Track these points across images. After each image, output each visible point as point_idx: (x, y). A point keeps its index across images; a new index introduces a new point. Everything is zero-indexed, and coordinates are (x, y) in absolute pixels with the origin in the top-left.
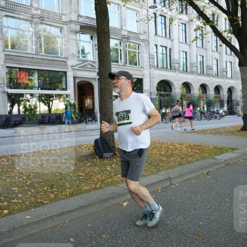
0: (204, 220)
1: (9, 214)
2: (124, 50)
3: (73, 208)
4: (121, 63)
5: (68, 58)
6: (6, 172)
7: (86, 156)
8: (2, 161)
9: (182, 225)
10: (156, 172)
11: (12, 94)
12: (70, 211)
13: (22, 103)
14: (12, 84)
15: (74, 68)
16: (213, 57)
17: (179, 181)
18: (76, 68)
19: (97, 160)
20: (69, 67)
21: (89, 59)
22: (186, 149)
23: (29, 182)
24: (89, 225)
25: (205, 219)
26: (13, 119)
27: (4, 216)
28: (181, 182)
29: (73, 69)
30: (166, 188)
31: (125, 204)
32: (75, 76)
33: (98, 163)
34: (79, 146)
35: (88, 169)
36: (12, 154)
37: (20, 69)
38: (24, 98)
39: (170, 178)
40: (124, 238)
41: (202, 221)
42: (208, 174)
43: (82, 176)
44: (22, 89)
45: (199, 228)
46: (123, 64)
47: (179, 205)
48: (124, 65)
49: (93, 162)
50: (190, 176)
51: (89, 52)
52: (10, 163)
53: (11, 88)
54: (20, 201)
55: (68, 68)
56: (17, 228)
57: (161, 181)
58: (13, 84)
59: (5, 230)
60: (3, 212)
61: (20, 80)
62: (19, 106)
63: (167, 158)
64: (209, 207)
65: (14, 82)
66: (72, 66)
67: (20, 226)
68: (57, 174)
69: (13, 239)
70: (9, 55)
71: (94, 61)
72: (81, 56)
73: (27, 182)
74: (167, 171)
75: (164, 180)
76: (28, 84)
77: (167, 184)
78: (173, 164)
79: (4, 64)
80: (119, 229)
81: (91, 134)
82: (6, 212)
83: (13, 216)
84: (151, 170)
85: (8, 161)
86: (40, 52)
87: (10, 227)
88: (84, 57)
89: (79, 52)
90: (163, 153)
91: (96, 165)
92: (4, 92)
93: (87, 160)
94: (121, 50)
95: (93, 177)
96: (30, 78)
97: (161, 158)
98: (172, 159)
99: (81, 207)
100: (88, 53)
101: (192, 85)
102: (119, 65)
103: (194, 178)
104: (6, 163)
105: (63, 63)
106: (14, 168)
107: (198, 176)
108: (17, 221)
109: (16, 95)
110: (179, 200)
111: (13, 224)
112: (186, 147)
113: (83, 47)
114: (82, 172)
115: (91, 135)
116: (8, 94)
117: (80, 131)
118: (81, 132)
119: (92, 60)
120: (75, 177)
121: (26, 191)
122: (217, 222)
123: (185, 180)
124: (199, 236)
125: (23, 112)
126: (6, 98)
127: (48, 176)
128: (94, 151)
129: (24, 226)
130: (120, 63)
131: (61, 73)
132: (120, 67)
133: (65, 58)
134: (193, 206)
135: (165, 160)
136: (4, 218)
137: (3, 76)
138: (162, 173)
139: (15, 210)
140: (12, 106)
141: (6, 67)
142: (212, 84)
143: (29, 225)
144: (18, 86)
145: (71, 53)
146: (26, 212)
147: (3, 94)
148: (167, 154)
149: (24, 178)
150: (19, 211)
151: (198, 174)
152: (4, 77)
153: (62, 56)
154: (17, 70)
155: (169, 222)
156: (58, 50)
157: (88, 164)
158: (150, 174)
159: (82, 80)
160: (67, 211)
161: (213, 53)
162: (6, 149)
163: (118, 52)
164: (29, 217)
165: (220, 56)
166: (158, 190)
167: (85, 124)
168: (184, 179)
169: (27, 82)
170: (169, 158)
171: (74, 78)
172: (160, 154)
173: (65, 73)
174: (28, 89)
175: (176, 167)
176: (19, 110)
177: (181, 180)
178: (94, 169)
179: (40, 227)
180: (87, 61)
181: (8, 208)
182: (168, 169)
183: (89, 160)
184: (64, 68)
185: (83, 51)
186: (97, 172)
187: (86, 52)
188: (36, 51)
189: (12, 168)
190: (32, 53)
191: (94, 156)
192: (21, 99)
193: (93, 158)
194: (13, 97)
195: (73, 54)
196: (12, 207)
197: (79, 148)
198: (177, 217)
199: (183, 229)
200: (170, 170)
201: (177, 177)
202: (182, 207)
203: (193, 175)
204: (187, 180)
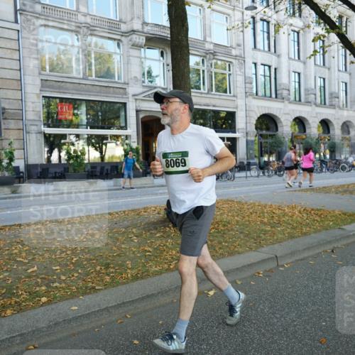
0: (328, 319)
1: (49, 302)
2: (208, 72)
3: (138, 297)
4: (204, 89)
5: (128, 84)
7: (154, 223)
9: (295, 326)
10: (257, 248)
11: (50, 135)
12: (133, 301)
13: (65, 147)
14: (50, 120)
15: (136, 97)
16: (340, 80)
17: (290, 261)
18: (140, 97)
19: (170, 228)
20: (130, 96)
21: (158, 85)
22: (301, 215)
23: (75, 259)
24: (161, 322)
25: (330, 317)
26: (52, 170)
27: (42, 306)
28: (292, 262)
29: (136, 99)
30: (271, 271)
31: (211, 293)
32: (139, 109)
33: (172, 233)
34: (144, 208)
35: (158, 242)
37: (62, 100)
38: (68, 140)
39: (276, 256)
40: (211, 342)
41: (325, 321)
42: (333, 251)
43: (149, 251)
44: (63, 127)
45: (321, 331)
46: (206, 91)
47: (290, 297)
48: (208, 93)
49: (164, 232)
50: (306, 255)
51: (157, 74)
53: (49, 127)
54: (63, 285)
55: (128, 98)
56: (60, 323)
57: (264, 261)
58: (52, 121)
59: (44, 326)
60: (40, 300)
61: (61, 115)
62: (60, 152)
63: (272, 227)
65: (53, 117)
66: (134, 95)
67: (64, 320)
68: (115, 248)
69: (54, 338)
70: (47, 80)
71: (166, 87)
72: (146, 81)
73: (72, 259)
74: (272, 246)
75: (268, 259)
76: (72, 121)
77: (272, 265)
78: (280, 236)
79: (40, 94)
80: (202, 328)
81: (160, 191)
82: (44, 299)
83: (53, 306)
84: (248, 244)
86: (89, 76)
87: (51, 322)
88: (151, 82)
89: (144, 74)
90: (266, 220)
91: (168, 236)
92: (40, 133)
93: (157, 229)
94: (203, 71)
95: (165, 253)
96: (76, 112)
97: (264, 227)
98: (279, 229)
99: (148, 296)
100: (157, 76)
101: (307, 120)
102: (202, 93)
103: (312, 256)
105: (121, 91)
107: (318, 254)
108: (59, 314)
109: (56, 136)
110: (291, 290)
111: (55, 317)
112: (300, 212)
113: (150, 68)
114: (149, 247)
115: (161, 194)
116: (45, 134)
117: (144, 187)
118: (146, 189)
119: (163, 86)
120: (139, 252)
121: (71, 271)
123: (298, 260)
124: (321, 343)
125: (66, 160)
126: (42, 140)
127: (102, 251)
128: (166, 216)
129: (70, 321)
130: (202, 90)
131: (118, 105)
132: (203, 95)
133: (125, 83)
134: (312, 298)
135: (269, 231)
136: (42, 308)
137: (38, 109)
138: (265, 249)
139: (56, 297)
140: (50, 152)
141: (43, 97)
142: (338, 119)
143: (76, 319)
144: (58, 123)
145: (133, 76)
146: (71, 301)
147: (38, 135)
148: (272, 221)
149: (69, 252)
150: (63, 299)
151: (317, 251)
152: (40, 112)
153: (120, 81)
154: (58, 101)
155: (276, 321)
156: (114, 71)
157: (158, 235)
158: (247, 251)
159: (148, 114)
160: (130, 302)
161: (340, 73)
163: (199, 74)
164: (76, 308)
165: (350, 78)
166: (259, 273)
167: (152, 178)
168: (297, 258)
169: (70, 117)
170: (274, 227)
171: (137, 111)
172: (262, 222)
173: (125, 104)
174: (73, 128)
175: (285, 240)
176: (60, 157)
177: (293, 259)
178: (167, 242)
179: (91, 322)
180: (155, 88)
181: (46, 293)
182: (273, 244)
183: (159, 228)
184: (122, 98)
185: (149, 73)
186: (170, 246)
187: (153, 74)
188: (84, 74)
190: (79, 76)
191: (167, 224)
192: (63, 141)
193: (165, 227)
194: (52, 139)
195: (135, 77)
196: (52, 293)
197: (145, 212)
198: (288, 313)
199: (296, 332)
200: (276, 246)
201: (287, 255)
202: (295, 299)
203: (311, 253)
204: (301, 260)
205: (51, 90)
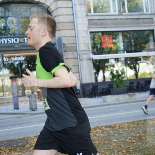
6: (104, 144)
8: (97, 132)
11: (96, 60)
13: (109, 69)
26: (100, 87)
36: (106, 125)
38: (110, 63)
44: (105, 54)
52: (106, 135)
53: (94, 54)
58: (97, 50)
61: (104, 44)
62: (104, 72)
65: (97, 47)
76: (111, 48)
79: (88, 30)
85: (103, 132)
86: (123, 12)
92: (90, 59)
96: (114, 41)
104: (102, 135)
105: (149, 20)
106: (111, 140)
109: (100, 61)
116: (93, 60)
125: (111, 79)
126: (92, 65)
127: (150, 150)
131: (146, 32)
133: (152, 14)
137: (87, 42)
140: (97, 73)
141: (91, 32)
144: (100, 51)
147: (88, 61)
149: (124, 151)
152: (88, 44)
153: (147, 13)
154: (100, 34)
156: (143, 6)
162: (97, 120)
169: (110, 46)
173: (153, 31)
174: (112, 54)
176: (104, 77)
184: (151, 26)
189: (108, 141)
192: (106, 64)
194: (98, 63)
205: (100, 26)
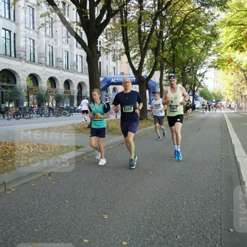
0: (40, 226)
9: (14, 236)
17: (16, 185)
25: (41, 225)
28: (18, 186)
39: (4, 183)
41: (38, 228)
42: (50, 175)
45: (34, 236)
47: (12, 214)
50: (29, 179)
63: (3, 160)
64: (47, 211)
74: (2, 175)
77: (1, 190)
78: (10, 166)
98: (9, 161)
103: (34, 180)
107: (38, 178)
122: (54, 227)
123: (23, 184)
134: (30, 212)
148: (4, 155)
168: (22, 183)
170: (5, 160)
182: (3, 173)
198: (9, 227)
199: (14, 240)
200: (6, 174)
201: (13, 181)
202: (16, 215)
203: (33, 178)
204: (26, 183)
